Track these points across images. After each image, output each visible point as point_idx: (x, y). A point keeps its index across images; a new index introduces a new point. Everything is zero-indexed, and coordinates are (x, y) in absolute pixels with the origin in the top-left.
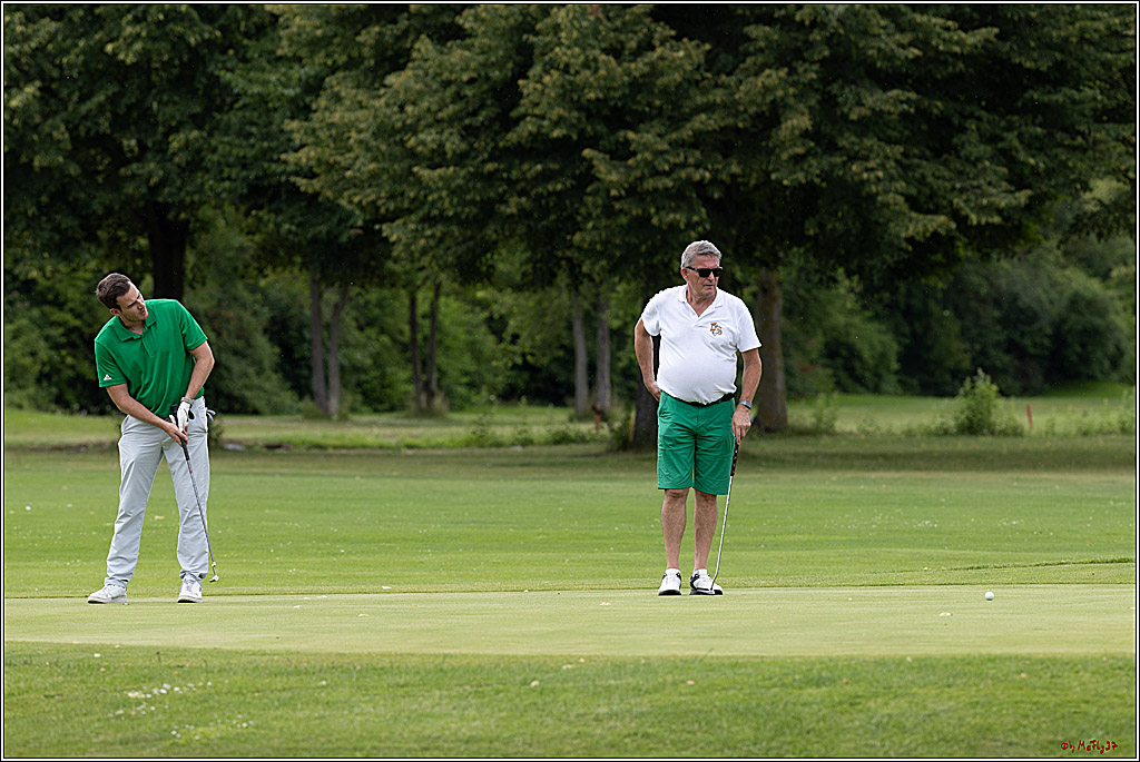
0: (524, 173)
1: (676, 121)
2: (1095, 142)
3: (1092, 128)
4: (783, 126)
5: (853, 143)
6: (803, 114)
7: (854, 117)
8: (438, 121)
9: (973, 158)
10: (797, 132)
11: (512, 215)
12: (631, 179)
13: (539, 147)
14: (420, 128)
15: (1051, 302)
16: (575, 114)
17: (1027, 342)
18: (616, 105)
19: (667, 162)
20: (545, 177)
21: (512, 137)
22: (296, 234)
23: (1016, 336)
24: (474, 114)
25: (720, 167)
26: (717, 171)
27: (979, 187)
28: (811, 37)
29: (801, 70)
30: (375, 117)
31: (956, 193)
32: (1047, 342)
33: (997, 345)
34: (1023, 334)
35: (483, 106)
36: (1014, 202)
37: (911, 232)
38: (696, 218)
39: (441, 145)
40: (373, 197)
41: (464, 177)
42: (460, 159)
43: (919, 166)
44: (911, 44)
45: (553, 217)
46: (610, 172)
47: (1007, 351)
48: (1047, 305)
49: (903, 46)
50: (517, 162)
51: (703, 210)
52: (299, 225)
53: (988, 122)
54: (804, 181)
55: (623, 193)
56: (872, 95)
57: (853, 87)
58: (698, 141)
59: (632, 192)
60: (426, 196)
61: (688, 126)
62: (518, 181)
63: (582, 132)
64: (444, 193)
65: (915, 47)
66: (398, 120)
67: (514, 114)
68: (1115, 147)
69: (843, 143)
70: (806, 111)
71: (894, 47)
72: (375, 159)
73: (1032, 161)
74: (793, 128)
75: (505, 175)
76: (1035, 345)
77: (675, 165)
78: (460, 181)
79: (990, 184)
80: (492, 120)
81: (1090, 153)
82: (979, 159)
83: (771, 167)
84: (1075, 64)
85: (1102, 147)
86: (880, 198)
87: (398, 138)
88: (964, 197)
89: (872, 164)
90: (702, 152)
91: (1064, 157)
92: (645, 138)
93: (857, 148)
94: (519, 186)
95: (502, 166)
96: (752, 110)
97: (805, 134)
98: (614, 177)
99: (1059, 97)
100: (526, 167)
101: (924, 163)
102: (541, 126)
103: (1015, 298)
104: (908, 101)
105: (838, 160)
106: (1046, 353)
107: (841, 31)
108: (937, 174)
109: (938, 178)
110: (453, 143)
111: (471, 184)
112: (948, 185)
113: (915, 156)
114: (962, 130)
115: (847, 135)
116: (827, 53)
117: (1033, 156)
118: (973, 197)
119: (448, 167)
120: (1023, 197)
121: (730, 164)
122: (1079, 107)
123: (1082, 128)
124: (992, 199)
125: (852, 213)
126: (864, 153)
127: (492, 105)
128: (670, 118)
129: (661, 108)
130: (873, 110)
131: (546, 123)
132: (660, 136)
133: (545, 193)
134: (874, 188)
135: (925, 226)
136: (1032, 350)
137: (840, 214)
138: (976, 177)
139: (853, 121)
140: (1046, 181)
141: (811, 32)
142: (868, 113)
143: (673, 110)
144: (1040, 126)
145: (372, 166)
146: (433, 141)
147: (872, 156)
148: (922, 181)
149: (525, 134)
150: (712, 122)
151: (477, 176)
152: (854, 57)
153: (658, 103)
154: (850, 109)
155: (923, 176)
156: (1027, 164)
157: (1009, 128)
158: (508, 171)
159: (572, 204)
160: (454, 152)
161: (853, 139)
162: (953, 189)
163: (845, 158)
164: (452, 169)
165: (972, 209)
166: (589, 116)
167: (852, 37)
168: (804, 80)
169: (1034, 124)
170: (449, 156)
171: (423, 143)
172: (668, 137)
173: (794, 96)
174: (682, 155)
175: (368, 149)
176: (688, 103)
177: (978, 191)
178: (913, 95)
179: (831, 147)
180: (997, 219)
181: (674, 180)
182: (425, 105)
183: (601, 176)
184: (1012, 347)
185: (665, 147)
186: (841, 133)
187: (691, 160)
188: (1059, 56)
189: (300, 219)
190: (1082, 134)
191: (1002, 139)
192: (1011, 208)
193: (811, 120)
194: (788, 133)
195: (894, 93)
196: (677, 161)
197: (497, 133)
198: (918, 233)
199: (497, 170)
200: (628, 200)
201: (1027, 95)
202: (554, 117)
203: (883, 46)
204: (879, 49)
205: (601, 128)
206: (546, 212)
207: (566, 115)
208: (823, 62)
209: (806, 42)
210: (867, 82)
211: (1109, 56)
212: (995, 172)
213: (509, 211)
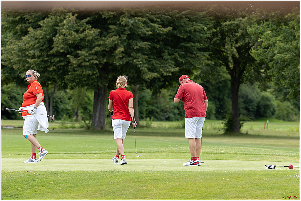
0: (55, 61)
1: (91, 48)
2: (198, 56)
3: (197, 53)
4: (117, 50)
5: (135, 55)
6: (122, 47)
7: (135, 48)
8: (34, 48)
9: (166, 59)
10: (120, 52)
11: (51, 71)
12: (79, 62)
13: (58, 54)
14: (30, 50)
15: (257, 98)
16: (66, 46)
17: (250, 108)
18: (76, 44)
19: (88, 58)
20: (60, 61)
21: (51, 52)
22: (9, 76)
23: (247, 106)
24: (43, 46)
25: (101, 60)
26: (101, 61)
27: (167, 66)
28: (125, 29)
29: (122, 36)
30: (18, 46)
31: (161, 68)
32: (255, 108)
33: (243, 108)
34: (249, 105)
35: (45, 44)
36: (175, 70)
37: (148, 77)
38: (95, 72)
39: (34, 54)
40: (18, 67)
41: (39, 61)
42: (39, 57)
43: (152, 61)
44: (150, 31)
45: (61, 71)
46: (73, 61)
47: (245, 110)
48: (255, 98)
49: (148, 31)
50: (53, 58)
51: (97, 70)
52: (10, 73)
53: (171, 50)
54: (122, 64)
55: (77, 66)
56: (140, 43)
57: (135, 41)
58: (96, 53)
59: (79, 66)
60: (31, 66)
61: (94, 50)
62: (53, 62)
63: (68, 51)
64: (35, 65)
65: (151, 31)
66: (24, 47)
67: (52, 46)
68: (202, 57)
69: (132, 55)
70: (123, 47)
71: (146, 31)
72: (18, 57)
73: (181, 60)
74: (119, 51)
75: (50, 61)
76: (252, 108)
77: (90, 59)
78: (38, 62)
79: (170, 66)
80: (47, 48)
81: (196, 59)
82: (167, 60)
83: (114, 60)
84: (193, 37)
85: (199, 57)
86: (141, 68)
87: (24, 52)
88: (163, 69)
89: (139, 60)
90: (97, 56)
91: (189, 60)
92: (83, 53)
93: (135, 56)
94: (54, 64)
95: (49, 59)
96: (110, 46)
97: (123, 52)
98: (74, 62)
99: (189, 45)
100: (55, 59)
101: (154, 60)
102: (58, 49)
103: (247, 96)
104: (149, 45)
105: (131, 59)
106: (255, 110)
107: (132, 27)
108: (157, 63)
109: (157, 64)
110: (37, 53)
111: (41, 63)
112: (159, 66)
113: (152, 58)
114: (164, 52)
115: (133, 52)
116: (129, 32)
117: (182, 59)
118: (165, 69)
119: (35, 59)
120: (177, 69)
121: (104, 59)
122: (193, 48)
123: (195, 53)
124: (170, 69)
125: (135, 72)
126: (137, 57)
127: (47, 44)
128: (90, 48)
129: (87, 45)
130: (140, 47)
131: (59, 48)
132: (87, 52)
133: (60, 65)
134: (139, 66)
135: (152, 76)
136: (251, 110)
137: (132, 72)
138: (166, 64)
139: (135, 50)
140: (185, 65)
141: (125, 27)
142: (139, 47)
143: (91, 46)
144: (184, 52)
145: (17, 59)
146: (33, 53)
147: (139, 58)
148: (153, 64)
149: (55, 51)
150: (99, 49)
151: (43, 61)
152: (136, 34)
153: (87, 44)
154: (134, 47)
155: (153, 63)
156: (180, 61)
157: (176, 52)
158: (51, 60)
159: (66, 68)
160: (37, 55)
161: (135, 54)
162: (160, 67)
163: (133, 58)
164: (36, 59)
165: (165, 72)
166: (70, 47)
167: (135, 28)
168: (123, 39)
169: (182, 51)
170: (36, 56)
171: (30, 53)
172: (88, 52)
173: (120, 43)
174: (92, 57)
175: (17, 55)
176: (94, 44)
177: (167, 67)
178: (150, 44)
179: (130, 56)
180: (171, 74)
181: (89, 63)
182: (31, 44)
183: (71, 62)
184: (246, 109)
185: (88, 55)
186: (132, 52)
187: (94, 58)
188: (189, 34)
189: (9, 72)
190: (194, 54)
191: (174, 55)
192: (174, 72)
193: (124, 49)
194: (118, 52)
195: (145, 43)
196: (91, 58)
197: (48, 51)
198: (150, 77)
199: (48, 60)
200: (79, 68)
201: (181, 44)
202: (61, 47)
203: (143, 31)
204: (142, 32)
205: (73, 50)
206: (59, 70)
207: (64, 46)
208: (128, 35)
209: (124, 30)
210: (139, 40)
211: (202, 35)
212: (171, 63)
213: (50, 70)
